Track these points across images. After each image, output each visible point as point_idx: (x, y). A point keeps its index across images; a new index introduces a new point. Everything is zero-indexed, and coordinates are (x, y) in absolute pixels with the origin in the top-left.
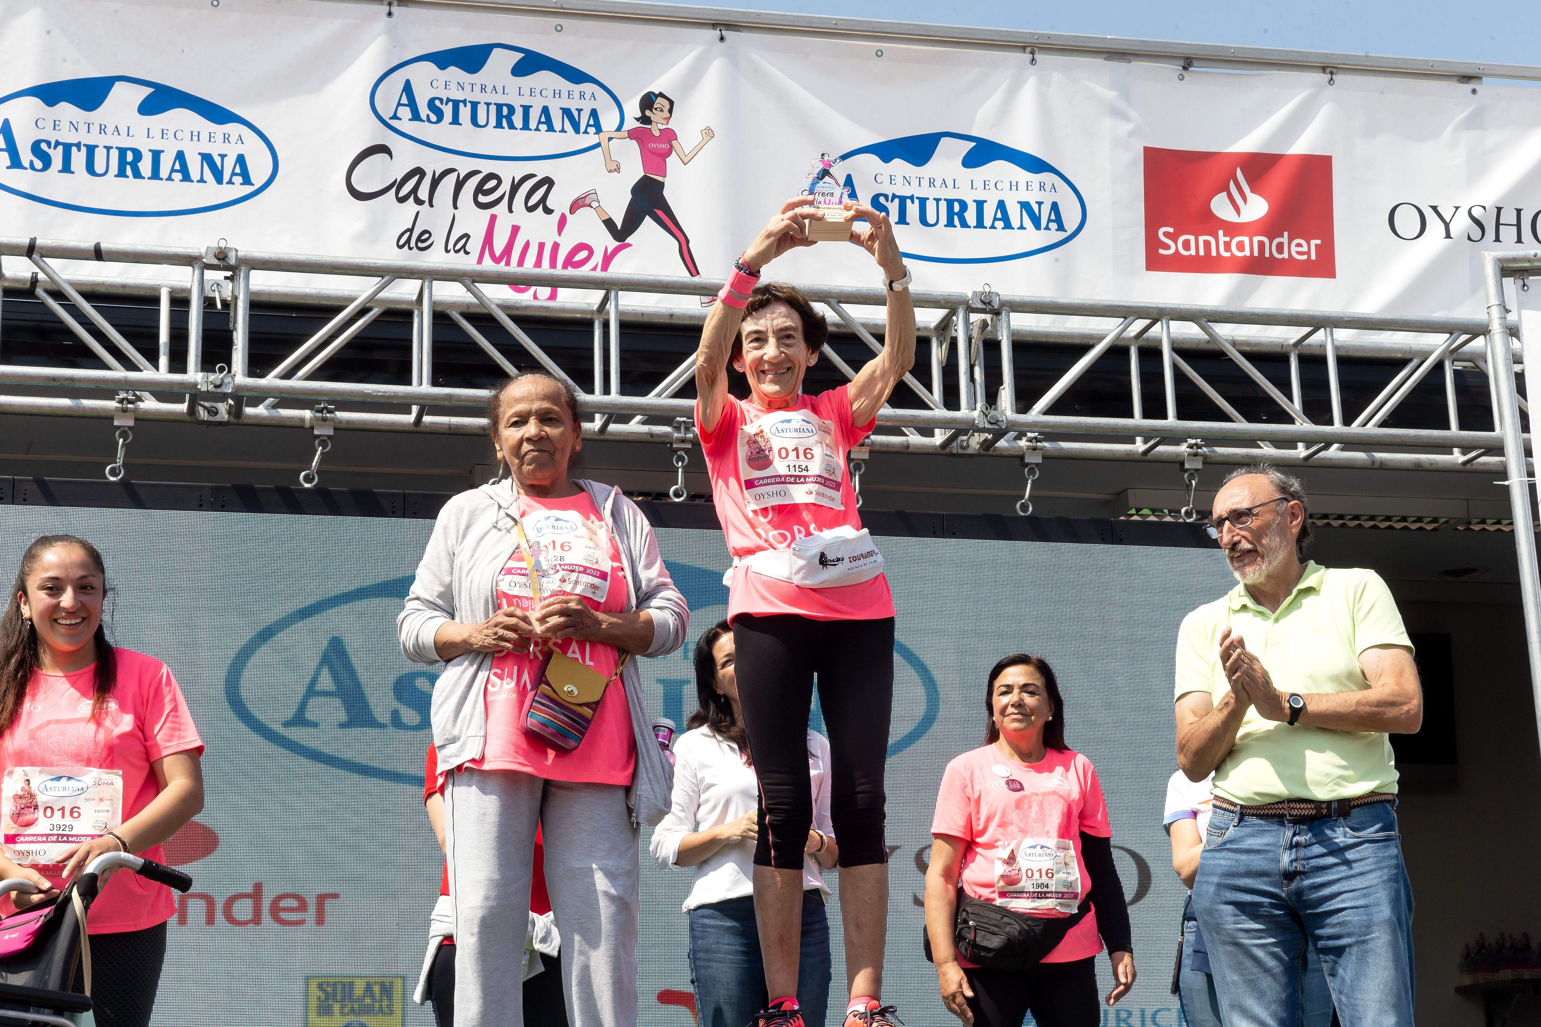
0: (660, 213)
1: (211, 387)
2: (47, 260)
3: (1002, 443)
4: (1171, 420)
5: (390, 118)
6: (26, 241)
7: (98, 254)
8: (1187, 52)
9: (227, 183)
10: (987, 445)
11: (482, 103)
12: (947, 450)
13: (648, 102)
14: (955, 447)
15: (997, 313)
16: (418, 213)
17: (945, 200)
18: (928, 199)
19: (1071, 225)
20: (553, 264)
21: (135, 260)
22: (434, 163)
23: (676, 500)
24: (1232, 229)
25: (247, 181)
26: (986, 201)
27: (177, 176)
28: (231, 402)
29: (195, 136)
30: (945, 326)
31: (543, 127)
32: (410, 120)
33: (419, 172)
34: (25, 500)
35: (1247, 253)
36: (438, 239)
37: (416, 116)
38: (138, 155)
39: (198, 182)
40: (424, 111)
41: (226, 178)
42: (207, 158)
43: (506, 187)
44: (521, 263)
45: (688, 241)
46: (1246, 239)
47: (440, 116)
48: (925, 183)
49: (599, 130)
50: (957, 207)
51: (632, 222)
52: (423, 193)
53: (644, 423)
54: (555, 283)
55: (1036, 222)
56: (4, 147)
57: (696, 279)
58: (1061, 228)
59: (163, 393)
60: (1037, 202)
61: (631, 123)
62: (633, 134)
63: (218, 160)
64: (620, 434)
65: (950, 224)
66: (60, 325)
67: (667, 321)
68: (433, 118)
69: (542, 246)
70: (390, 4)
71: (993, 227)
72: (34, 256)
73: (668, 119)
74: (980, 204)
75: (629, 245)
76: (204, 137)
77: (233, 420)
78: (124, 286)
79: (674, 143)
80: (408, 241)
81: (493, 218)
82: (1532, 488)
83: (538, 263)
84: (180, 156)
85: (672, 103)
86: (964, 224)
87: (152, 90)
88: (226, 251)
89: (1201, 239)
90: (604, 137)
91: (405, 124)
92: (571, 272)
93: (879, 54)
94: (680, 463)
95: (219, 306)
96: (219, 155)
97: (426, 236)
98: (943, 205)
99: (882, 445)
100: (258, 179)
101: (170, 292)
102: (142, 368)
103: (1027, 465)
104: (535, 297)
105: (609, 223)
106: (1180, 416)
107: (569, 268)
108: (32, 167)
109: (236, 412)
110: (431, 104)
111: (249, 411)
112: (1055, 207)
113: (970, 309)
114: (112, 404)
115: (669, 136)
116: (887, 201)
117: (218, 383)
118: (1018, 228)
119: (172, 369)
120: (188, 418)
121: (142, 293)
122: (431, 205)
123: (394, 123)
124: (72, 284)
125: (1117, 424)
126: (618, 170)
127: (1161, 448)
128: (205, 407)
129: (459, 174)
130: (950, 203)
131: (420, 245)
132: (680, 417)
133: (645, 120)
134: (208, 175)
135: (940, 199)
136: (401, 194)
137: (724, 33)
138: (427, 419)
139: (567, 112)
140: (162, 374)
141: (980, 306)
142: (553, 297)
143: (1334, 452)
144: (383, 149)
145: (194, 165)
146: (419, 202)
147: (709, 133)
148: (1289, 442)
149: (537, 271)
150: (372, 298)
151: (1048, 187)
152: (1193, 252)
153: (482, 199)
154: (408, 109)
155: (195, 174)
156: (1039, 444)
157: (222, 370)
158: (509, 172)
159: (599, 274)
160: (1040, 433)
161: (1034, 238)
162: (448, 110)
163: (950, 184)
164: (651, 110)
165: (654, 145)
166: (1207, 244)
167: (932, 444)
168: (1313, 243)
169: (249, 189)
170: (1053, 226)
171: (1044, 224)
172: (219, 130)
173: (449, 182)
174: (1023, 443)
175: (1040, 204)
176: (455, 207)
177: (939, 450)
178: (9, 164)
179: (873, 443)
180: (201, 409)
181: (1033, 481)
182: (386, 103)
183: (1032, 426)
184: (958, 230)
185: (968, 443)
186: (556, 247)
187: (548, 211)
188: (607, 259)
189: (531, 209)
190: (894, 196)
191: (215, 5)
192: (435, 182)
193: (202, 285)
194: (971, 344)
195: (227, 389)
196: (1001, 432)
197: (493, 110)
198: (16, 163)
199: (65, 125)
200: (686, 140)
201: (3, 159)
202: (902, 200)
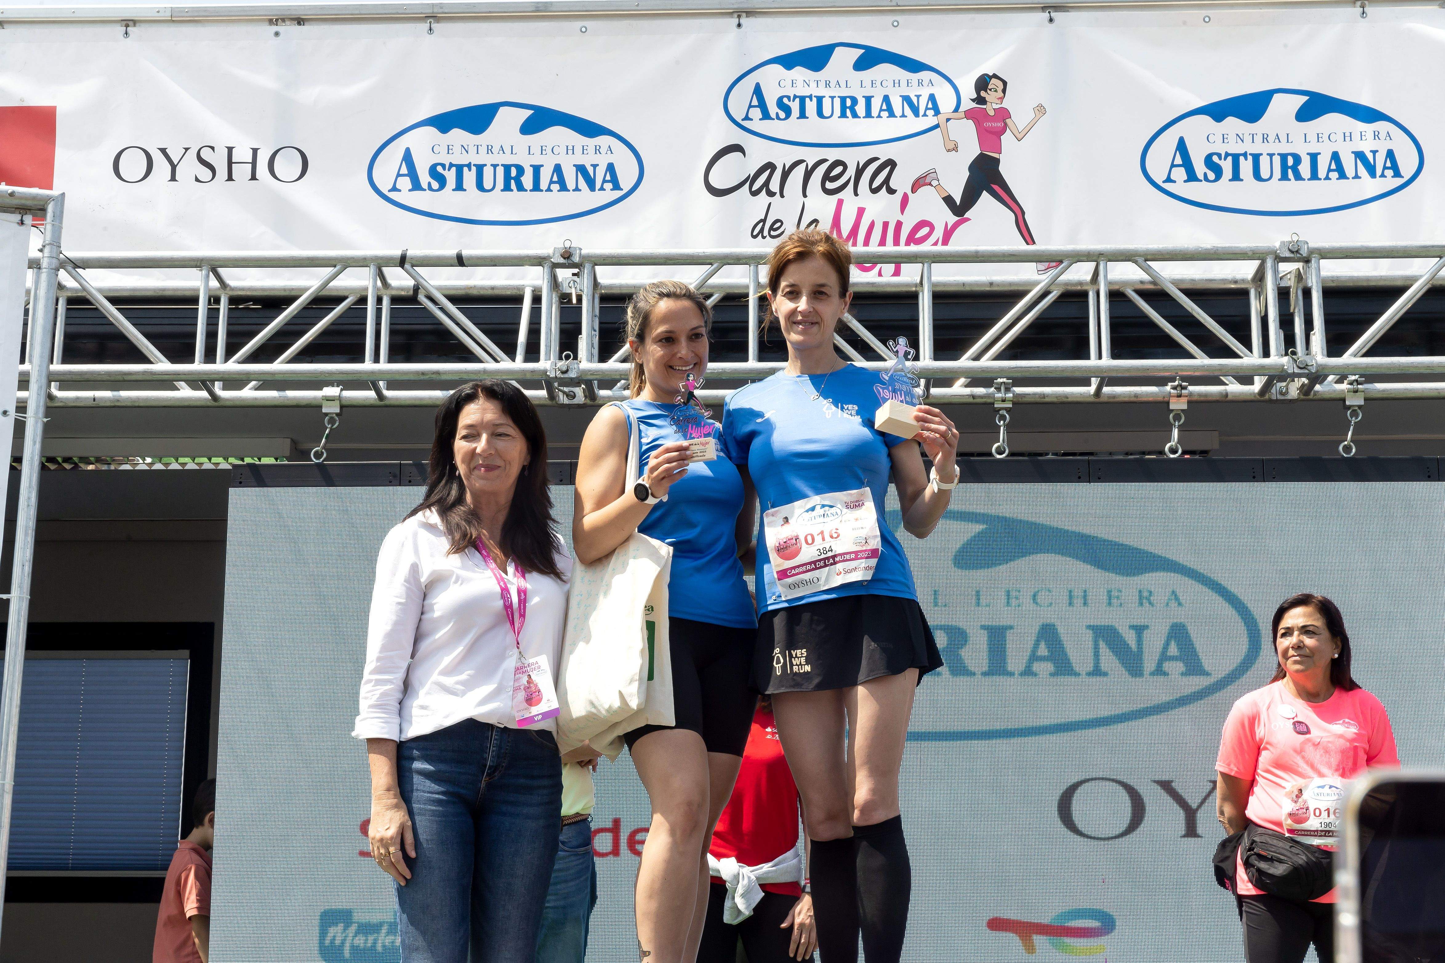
0: (996, 187)
1: (559, 375)
2: (418, 269)
3: (1318, 387)
5: (743, 120)
6: (398, 253)
7: (460, 261)
9: (599, 190)
10: (1306, 390)
11: (827, 97)
12: (1267, 397)
13: (983, 83)
14: (1274, 393)
15: (1307, 261)
16: (770, 204)
17: (1278, 154)
18: (1261, 154)
19: (1408, 171)
20: (896, 242)
21: (493, 263)
22: (783, 156)
23: (999, 457)
25: (616, 187)
26: (1320, 154)
27: (555, 187)
28: (583, 386)
29: (570, 150)
30: (1259, 277)
31: (885, 114)
32: (760, 119)
33: (770, 167)
34: (410, 481)
38: (520, 170)
39: (573, 190)
40: (773, 109)
41: (598, 185)
42: (581, 169)
43: (851, 172)
44: (866, 243)
45: (1023, 213)
47: (788, 112)
48: (1258, 139)
49: (937, 113)
50: (1290, 161)
51: (970, 197)
52: (775, 186)
53: (967, 386)
54: (898, 261)
55: (1371, 170)
56: (407, 173)
57: (1031, 248)
58: (1397, 174)
59: (528, 382)
60: (1371, 151)
61: (967, 104)
62: (969, 115)
63: (590, 170)
64: (944, 396)
65: (1284, 177)
66: (440, 326)
67: (988, 289)
68: (782, 115)
69: (886, 225)
70: (739, 17)
71: (1327, 178)
72: (406, 266)
73: (1002, 99)
74: (1314, 158)
75: (968, 219)
76: (578, 150)
77: (588, 402)
78: (493, 288)
79: (1008, 121)
80: (762, 231)
81: (840, 203)
83: (883, 242)
84: (558, 169)
85: (1005, 83)
86: (1298, 177)
87: (530, 112)
88: (571, 250)
90: (941, 120)
91: (757, 124)
92: (913, 248)
93: (1207, 20)
94: (1002, 422)
95: (574, 301)
96: (592, 165)
97: (779, 224)
98: (1277, 160)
99: (1200, 395)
100: (626, 184)
101: (533, 291)
102: (499, 359)
103: (1349, 407)
104: (880, 274)
105: (948, 200)
107: (912, 244)
108: (430, 188)
109: (590, 394)
110: (780, 104)
111: (603, 393)
112: (1390, 154)
113: (1279, 259)
115: (1003, 114)
116: (1220, 159)
117: (564, 369)
118: (1353, 178)
119: (527, 360)
120: (548, 402)
121: (509, 293)
122: (782, 196)
123: (746, 124)
124: (439, 289)
125: (1432, 363)
126: (955, 149)
128: (564, 393)
129: (807, 165)
130: (1284, 157)
131: (773, 233)
132: (1001, 378)
133: (980, 100)
134: (582, 183)
135: (1274, 154)
136: (754, 188)
137: (1053, 14)
139: (906, 99)
140: (519, 364)
141: (1288, 254)
142: (897, 273)
144: (737, 148)
145: (570, 176)
146: (771, 194)
147: (1041, 110)
149: (882, 249)
150: (703, 284)
151: (1382, 135)
153: (829, 185)
154: (758, 109)
155: (570, 184)
156: (1360, 386)
157: (567, 357)
158: (854, 158)
159: (940, 248)
160: (1361, 376)
161: (1369, 187)
162: (795, 106)
163: (1283, 138)
164: (986, 91)
165: (989, 124)
167: (1251, 391)
169: (618, 194)
170: (1389, 173)
171: (1379, 172)
172: (591, 142)
173: (799, 173)
174: (1344, 386)
175: (1374, 152)
176: (805, 196)
177: (1258, 397)
178: (411, 187)
179: (1191, 394)
180: (561, 394)
181: (1355, 423)
182: (738, 106)
183: (1353, 369)
184: (1292, 183)
185: (1287, 389)
187: (891, 192)
188: (948, 234)
189: (875, 192)
190: (1227, 155)
191: (584, 31)
192: (786, 174)
193: (555, 283)
194: (1283, 294)
195: (572, 375)
196: (1318, 377)
197: (837, 102)
198: (416, 186)
199: (457, 149)
200: (1020, 117)
201: (405, 183)
202: (1236, 158)
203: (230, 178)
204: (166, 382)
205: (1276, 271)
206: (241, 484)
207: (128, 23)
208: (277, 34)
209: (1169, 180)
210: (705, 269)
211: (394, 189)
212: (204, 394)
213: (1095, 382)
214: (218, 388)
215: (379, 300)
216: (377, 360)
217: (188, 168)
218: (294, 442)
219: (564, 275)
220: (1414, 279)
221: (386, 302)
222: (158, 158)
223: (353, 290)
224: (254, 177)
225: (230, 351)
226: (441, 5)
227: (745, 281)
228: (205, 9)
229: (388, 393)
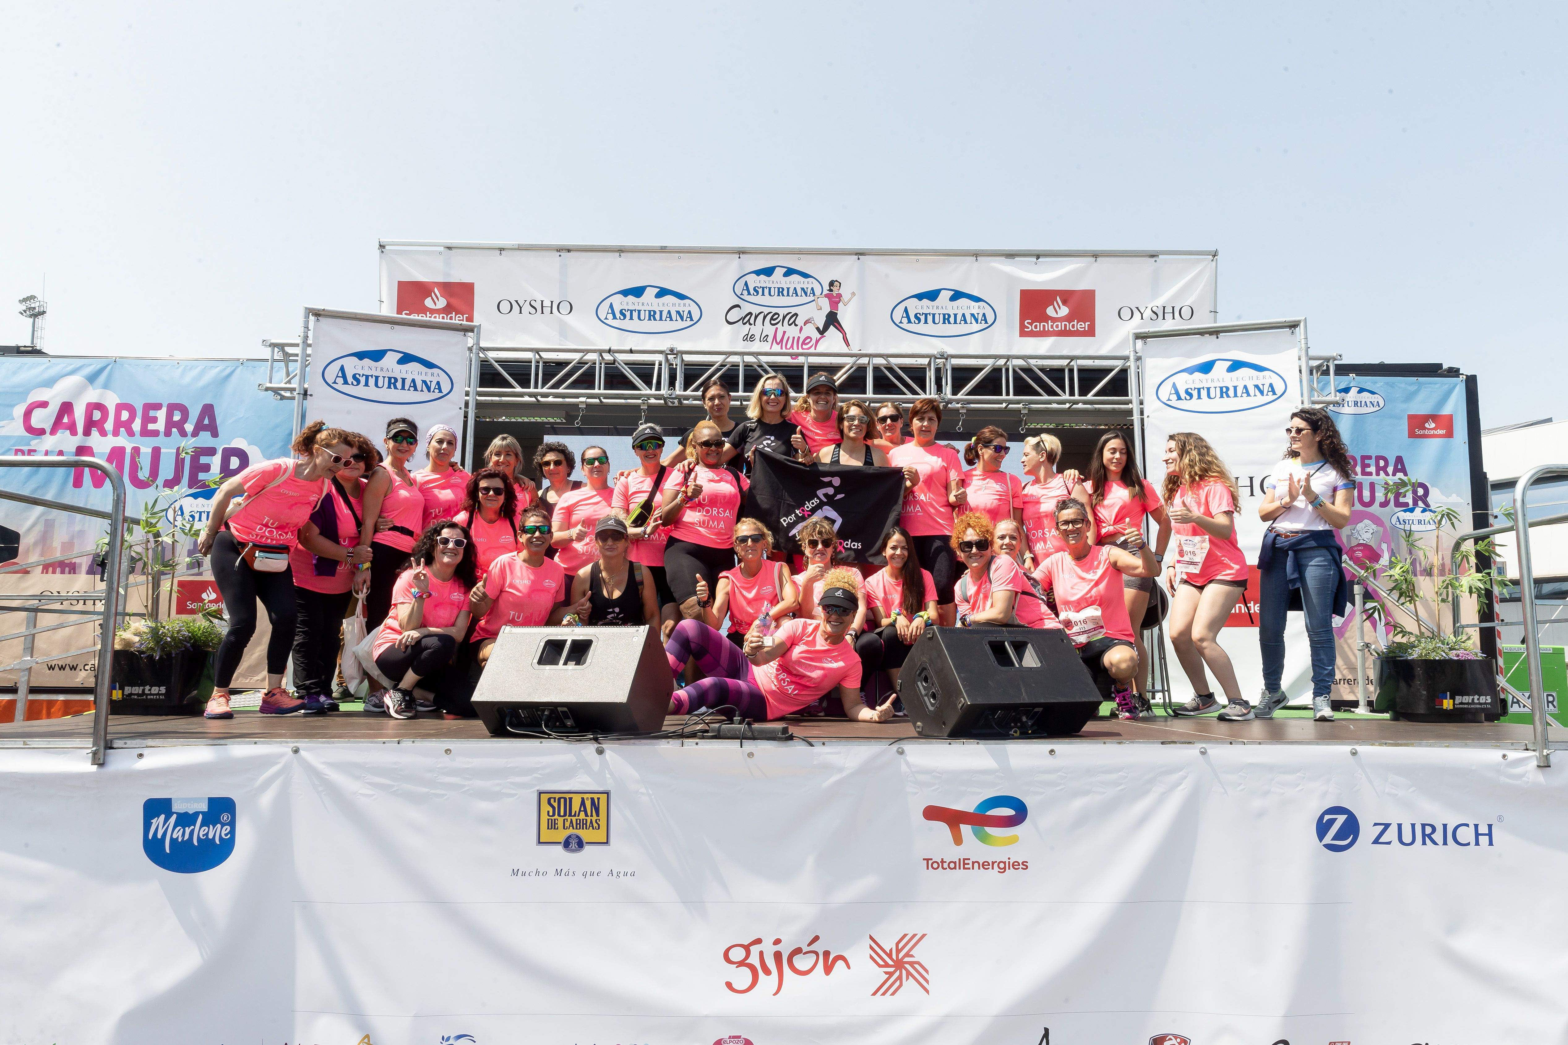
0: (836, 324)
1: (670, 395)
2: (615, 354)
4: (1011, 397)
6: (608, 348)
7: (631, 351)
8: (1037, 253)
9: (685, 321)
11: (773, 287)
13: (832, 284)
15: (947, 359)
16: (750, 328)
17: (942, 314)
18: (936, 314)
19: (990, 321)
20: (798, 348)
21: (644, 353)
22: (755, 310)
24: (1054, 320)
25: (691, 320)
26: (958, 314)
27: (668, 319)
28: (677, 400)
29: (674, 305)
30: (929, 363)
31: (794, 295)
32: (747, 295)
33: (750, 314)
35: (1060, 329)
36: (757, 337)
37: (749, 294)
38: (655, 312)
39: (675, 321)
40: (752, 291)
41: (684, 319)
42: (678, 312)
43: (781, 317)
44: (786, 344)
45: (847, 337)
46: (1059, 324)
47: (758, 293)
48: (935, 308)
49: (814, 295)
50: (947, 316)
51: (826, 327)
52: (752, 321)
54: (797, 354)
55: (977, 321)
56: (611, 312)
58: (986, 322)
59: (657, 397)
61: (826, 292)
62: (826, 296)
63: (682, 313)
65: (944, 323)
66: (624, 376)
68: (755, 294)
69: (794, 338)
70: (739, 254)
71: (960, 323)
72: (610, 352)
73: (839, 290)
74: (956, 315)
76: (677, 305)
77: (679, 405)
78: (643, 361)
79: (841, 298)
80: (747, 341)
81: (777, 328)
82: (1142, 420)
83: (792, 347)
85: (840, 284)
86: (949, 323)
87: (659, 290)
88: (674, 348)
89: (1042, 324)
90: (816, 297)
91: (745, 297)
92: (803, 350)
93: (917, 261)
95: (674, 367)
96: (682, 311)
97: (753, 336)
100: (695, 319)
101: (659, 364)
102: (646, 390)
103: (961, 413)
105: (818, 329)
106: (1015, 395)
108: (620, 319)
109: (680, 402)
110: (755, 289)
111: (685, 402)
112: (984, 315)
113: (936, 358)
114: (640, 401)
115: (839, 296)
116: (920, 315)
117: (672, 393)
118: (969, 324)
119: (656, 390)
120: (662, 405)
121: (650, 364)
122: (754, 326)
123: (741, 296)
124: (623, 361)
126: (821, 309)
127: (1010, 406)
128: (670, 402)
129: (764, 314)
130: (944, 315)
131: (751, 339)
133: (831, 290)
134: (678, 318)
136: (744, 322)
137: (859, 257)
138: (744, 403)
139: (803, 289)
140: (653, 391)
141: (940, 356)
143: (1080, 406)
144: (738, 306)
145: (674, 315)
147: (853, 294)
148: (1063, 402)
151: (981, 307)
152: (1038, 329)
153: (773, 322)
154: (746, 291)
155: (674, 318)
156: (964, 406)
157: (672, 389)
158: (782, 312)
159: (813, 349)
160: (965, 402)
161: (976, 327)
162: (760, 291)
163: (944, 308)
164: (833, 287)
165: (834, 300)
166: (1044, 326)
168: (1087, 324)
169: (693, 322)
170: (983, 322)
171: (980, 321)
172: (682, 302)
173: (761, 317)
174: (959, 405)
175: (978, 314)
176: (763, 326)
178: (612, 318)
179: (903, 407)
180: (666, 402)
181: (962, 419)
182: (738, 290)
183: (962, 399)
184: (947, 325)
186: (799, 338)
187: (796, 325)
188: (817, 342)
189: (790, 325)
190: (923, 313)
191: (679, 258)
192: (756, 317)
193: (667, 360)
194: (938, 370)
195: (673, 396)
196: (950, 402)
197: (776, 289)
198: (615, 318)
199: (630, 303)
200: (845, 297)
201: (610, 316)
202: (926, 315)
203: (542, 313)
204: (521, 395)
205: (935, 362)
206: (548, 434)
207: (501, 249)
208: (560, 256)
209: (901, 322)
210: (724, 356)
211: (606, 318)
212: (534, 399)
213: (868, 403)
214: (539, 398)
215: (601, 364)
216: (600, 389)
217: (527, 308)
218: (567, 412)
219: (670, 357)
220: (987, 365)
221: (603, 365)
222: (514, 304)
223: (590, 361)
224: (551, 313)
225: (544, 384)
226: (624, 246)
227: (739, 360)
228: (532, 245)
229: (604, 401)
